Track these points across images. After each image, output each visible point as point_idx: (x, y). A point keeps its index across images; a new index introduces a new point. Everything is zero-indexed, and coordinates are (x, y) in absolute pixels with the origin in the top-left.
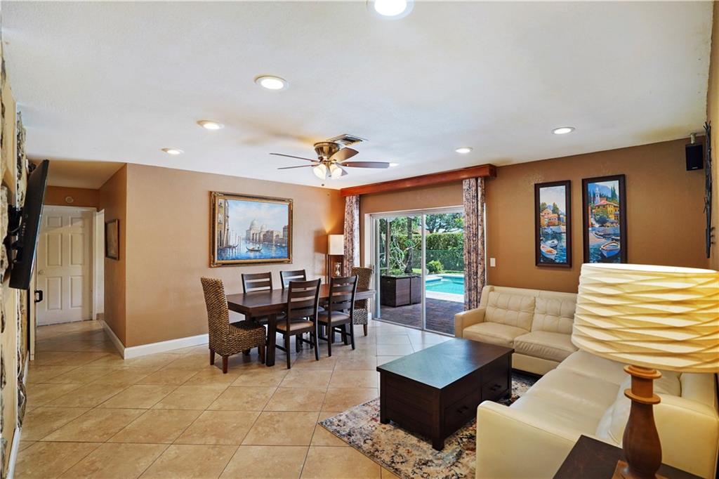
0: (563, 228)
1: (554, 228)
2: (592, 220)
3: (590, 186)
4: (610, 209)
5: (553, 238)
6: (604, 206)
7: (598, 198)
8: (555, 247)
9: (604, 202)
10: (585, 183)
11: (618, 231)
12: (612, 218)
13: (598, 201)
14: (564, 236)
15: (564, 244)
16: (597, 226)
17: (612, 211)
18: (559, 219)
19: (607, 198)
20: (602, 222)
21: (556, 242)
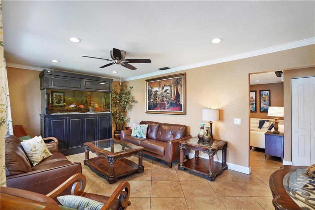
0: (254, 102)
1: (252, 102)
2: (262, 101)
3: (262, 92)
4: (266, 98)
5: (251, 105)
6: (265, 97)
7: (263, 95)
8: (252, 107)
9: (265, 96)
10: (260, 91)
11: (268, 103)
12: (267, 100)
13: (264, 96)
14: (255, 104)
15: (254, 106)
16: (263, 102)
17: (267, 98)
18: (253, 100)
19: (266, 95)
20: (265, 101)
21: (252, 106)
